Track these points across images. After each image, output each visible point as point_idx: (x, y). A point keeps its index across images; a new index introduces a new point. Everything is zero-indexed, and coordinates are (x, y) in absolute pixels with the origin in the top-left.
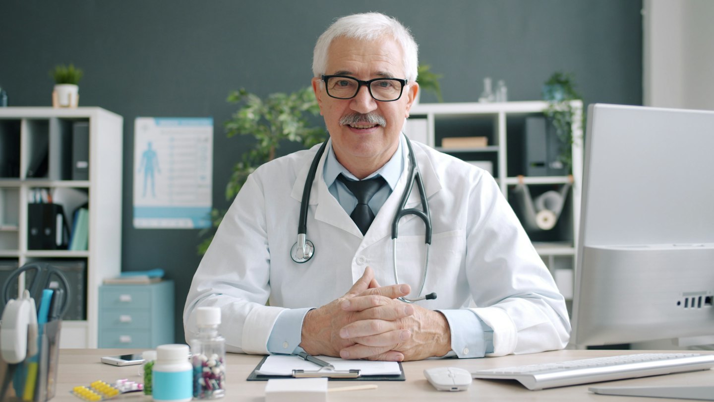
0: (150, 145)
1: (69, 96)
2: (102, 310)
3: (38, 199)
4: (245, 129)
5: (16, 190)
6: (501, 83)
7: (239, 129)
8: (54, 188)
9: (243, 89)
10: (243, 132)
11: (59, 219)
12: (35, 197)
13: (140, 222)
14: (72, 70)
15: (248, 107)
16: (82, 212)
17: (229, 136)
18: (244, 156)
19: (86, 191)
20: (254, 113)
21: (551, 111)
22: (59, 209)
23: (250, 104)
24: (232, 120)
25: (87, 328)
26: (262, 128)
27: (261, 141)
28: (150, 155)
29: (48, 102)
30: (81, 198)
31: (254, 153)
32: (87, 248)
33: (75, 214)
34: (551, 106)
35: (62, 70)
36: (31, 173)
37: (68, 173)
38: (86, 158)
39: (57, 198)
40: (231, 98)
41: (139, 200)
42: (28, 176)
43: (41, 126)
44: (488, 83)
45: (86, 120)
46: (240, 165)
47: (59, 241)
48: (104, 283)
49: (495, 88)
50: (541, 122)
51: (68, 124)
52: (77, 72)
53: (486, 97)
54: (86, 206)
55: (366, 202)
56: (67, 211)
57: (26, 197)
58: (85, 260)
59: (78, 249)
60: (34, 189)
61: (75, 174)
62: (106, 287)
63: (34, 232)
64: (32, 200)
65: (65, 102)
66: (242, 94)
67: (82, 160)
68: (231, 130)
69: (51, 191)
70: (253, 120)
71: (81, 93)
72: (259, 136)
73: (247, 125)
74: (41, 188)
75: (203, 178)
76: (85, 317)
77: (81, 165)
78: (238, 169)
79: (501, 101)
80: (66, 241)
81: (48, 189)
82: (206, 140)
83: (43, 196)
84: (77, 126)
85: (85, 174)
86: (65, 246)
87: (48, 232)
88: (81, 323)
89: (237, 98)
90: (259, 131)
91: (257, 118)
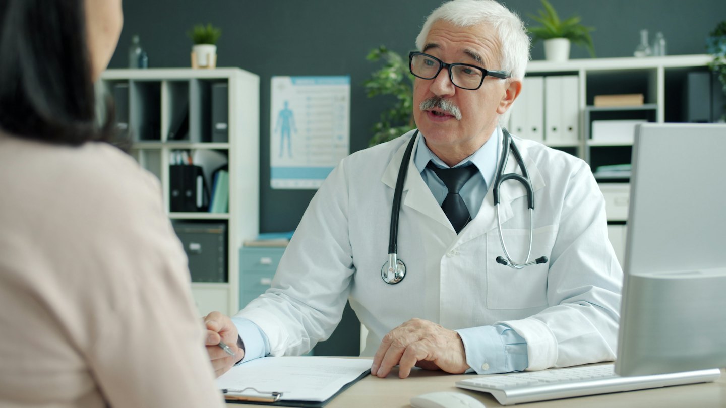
0: (286, 104)
1: (208, 56)
2: (243, 272)
3: (179, 162)
4: (386, 89)
5: (158, 152)
6: (660, 35)
7: (379, 89)
8: (195, 150)
9: (383, 47)
10: (384, 92)
11: (199, 181)
12: (176, 159)
13: (277, 183)
14: (211, 30)
15: (390, 66)
16: (222, 174)
17: (370, 96)
18: (382, 117)
19: (225, 152)
20: (395, 72)
21: (717, 63)
22: (199, 171)
23: (391, 62)
24: (372, 79)
25: (228, 290)
26: (403, 87)
27: (403, 101)
28: (287, 114)
29: (186, 63)
30: (220, 159)
31: (393, 112)
32: (227, 211)
33: (214, 175)
34: (717, 59)
35: (200, 30)
36: (172, 135)
37: (207, 135)
38: (226, 120)
39: (197, 160)
40: (370, 57)
41: (276, 161)
42: (170, 138)
43: (180, 87)
44: (644, 35)
45: (225, 81)
46: (379, 126)
47: (199, 203)
48: (244, 245)
49: (652, 41)
50: (705, 77)
51: (207, 85)
52: (215, 32)
53: (643, 50)
54: (225, 168)
55: (457, 191)
56: (207, 172)
57: (168, 159)
58: (225, 222)
59: (219, 212)
60: (174, 150)
61: (215, 136)
62: (247, 249)
63: (176, 193)
64: (173, 162)
65: (203, 62)
66: (382, 51)
67: (222, 122)
68: (372, 88)
69: (192, 153)
70: (395, 80)
71: (218, 53)
72: (401, 97)
73: (388, 85)
74: (182, 150)
75: (340, 138)
76: (226, 279)
77: (220, 126)
78: (378, 131)
79: (659, 55)
80: (206, 203)
81: (188, 151)
82: (343, 99)
83: (183, 158)
84: (216, 87)
85: (225, 136)
86: (206, 208)
87: (189, 194)
88: (223, 285)
89: (377, 56)
90: (400, 91)
91: (400, 78)
